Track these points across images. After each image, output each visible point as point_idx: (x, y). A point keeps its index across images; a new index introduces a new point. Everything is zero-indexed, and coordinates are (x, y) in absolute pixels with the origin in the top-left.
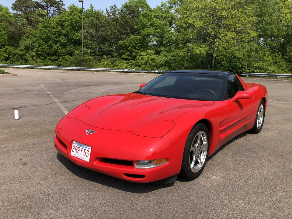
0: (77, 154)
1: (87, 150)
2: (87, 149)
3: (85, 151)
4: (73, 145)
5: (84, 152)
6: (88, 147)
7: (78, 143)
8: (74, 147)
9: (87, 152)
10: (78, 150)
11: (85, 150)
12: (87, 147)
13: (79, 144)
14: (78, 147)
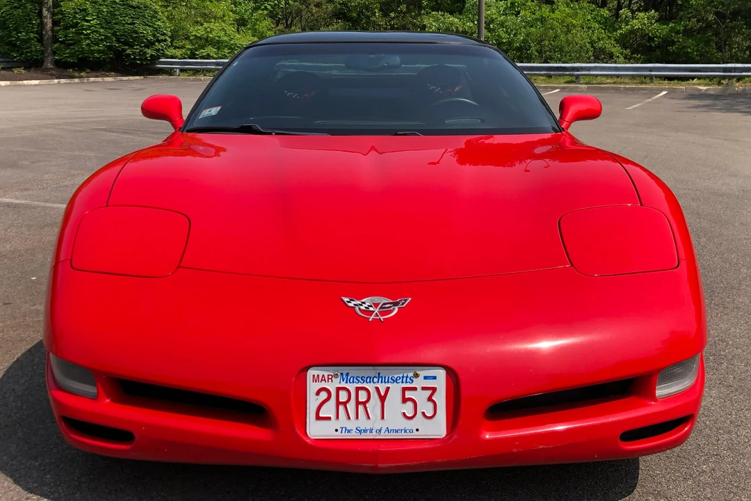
0: (352, 424)
1: (424, 388)
2: (419, 383)
3: (408, 394)
4: (312, 387)
5: (405, 400)
6: (423, 372)
7: (345, 370)
8: (324, 395)
9: (421, 397)
10: (358, 403)
11: (404, 389)
12: (416, 376)
13: (354, 371)
14: (352, 387)
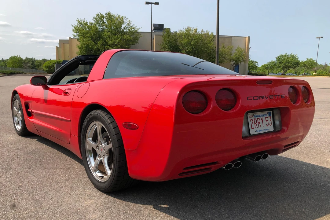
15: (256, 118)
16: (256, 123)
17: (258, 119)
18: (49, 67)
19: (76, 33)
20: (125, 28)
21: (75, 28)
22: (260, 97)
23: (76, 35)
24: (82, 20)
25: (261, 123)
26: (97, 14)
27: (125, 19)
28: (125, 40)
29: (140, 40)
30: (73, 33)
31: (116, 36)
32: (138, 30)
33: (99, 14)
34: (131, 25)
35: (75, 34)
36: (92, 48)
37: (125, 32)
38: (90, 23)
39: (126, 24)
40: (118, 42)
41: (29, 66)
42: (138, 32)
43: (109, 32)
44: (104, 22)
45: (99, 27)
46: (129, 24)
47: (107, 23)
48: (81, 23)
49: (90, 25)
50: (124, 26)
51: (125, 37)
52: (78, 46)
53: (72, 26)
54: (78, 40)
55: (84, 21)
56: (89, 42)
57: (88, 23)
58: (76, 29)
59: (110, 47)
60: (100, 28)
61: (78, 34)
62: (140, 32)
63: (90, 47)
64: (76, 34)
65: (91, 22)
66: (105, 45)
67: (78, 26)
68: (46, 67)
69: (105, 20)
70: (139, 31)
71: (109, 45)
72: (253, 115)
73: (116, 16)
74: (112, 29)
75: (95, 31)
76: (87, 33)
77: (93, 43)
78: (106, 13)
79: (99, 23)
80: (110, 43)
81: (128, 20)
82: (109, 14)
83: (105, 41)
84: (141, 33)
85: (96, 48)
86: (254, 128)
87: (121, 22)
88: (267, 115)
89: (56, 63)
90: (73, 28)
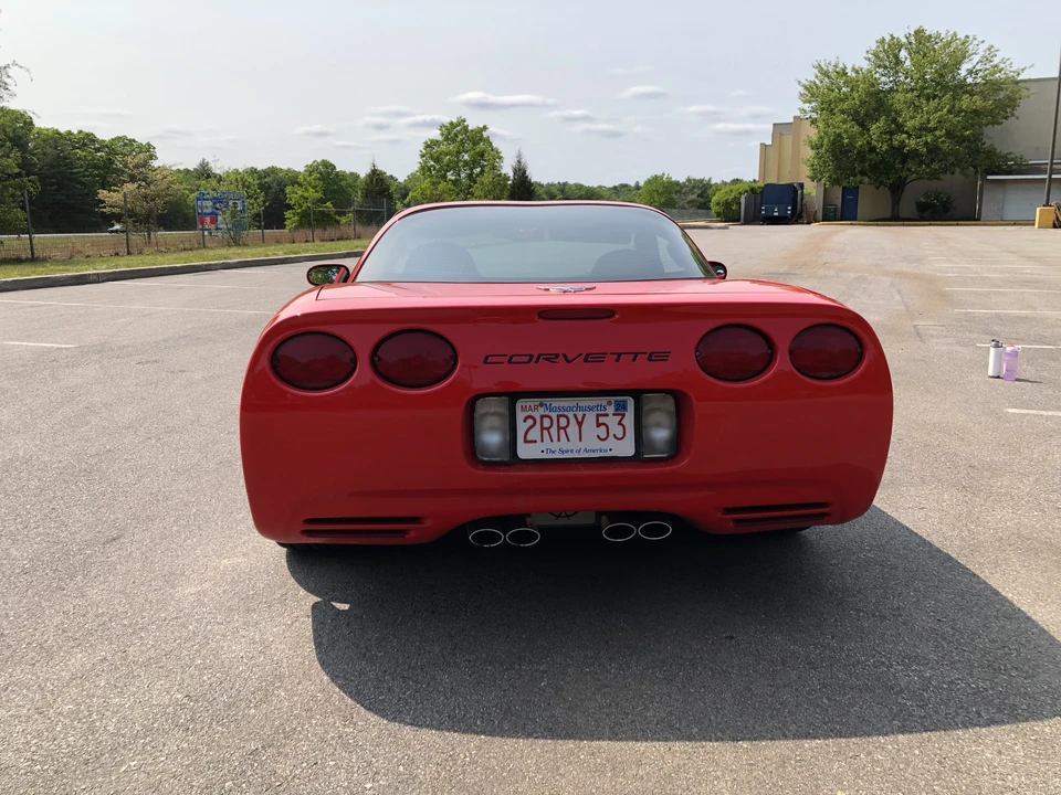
15: (551, 414)
16: (548, 429)
17: (559, 416)
18: (727, 204)
19: (810, 102)
20: (970, 72)
21: (806, 88)
22: (540, 355)
23: (808, 110)
24: (830, 64)
25: (573, 428)
26: (879, 38)
27: (975, 42)
28: (966, 112)
29: (1024, 108)
30: (801, 104)
31: (933, 104)
32: (1019, 74)
33: (888, 39)
34: (996, 61)
35: (807, 107)
36: (851, 144)
37: (970, 84)
38: (853, 69)
39: (976, 58)
40: (939, 122)
41: (693, 201)
42: (1017, 83)
43: (912, 90)
44: (898, 62)
45: (883, 79)
46: (986, 59)
47: (908, 63)
48: (826, 74)
49: (854, 75)
50: (969, 66)
51: (965, 102)
52: (811, 142)
53: (799, 82)
54: (814, 122)
55: (836, 66)
56: (844, 126)
57: (849, 71)
58: (811, 92)
59: (910, 136)
60: (885, 82)
61: (814, 104)
62: (1025, 81)
63: (846, 141)
64: (808, 105)
65: (856, 67)
66: (892, 133)
67: (818, 82)
68: (718, 204)
69: (903, 54)
70: (1022, 77)
71: (907, 133)
72: (541, 405)
73: (943, 36)
74: (925, 81)
75: (869, 94)
76: (841, 100)
77: (856, 127)
78: (907, 32)
79: (886, 67)
80: (909, 124)
81: (982, 47)
82: (919, 33)
83: (894, 121)
84: (1028, 85)
85: (863, 144)
86: (535, 442)
87: (960, 56)
88: (608, 407)
89: (746, 191)
90: (802, 91)
